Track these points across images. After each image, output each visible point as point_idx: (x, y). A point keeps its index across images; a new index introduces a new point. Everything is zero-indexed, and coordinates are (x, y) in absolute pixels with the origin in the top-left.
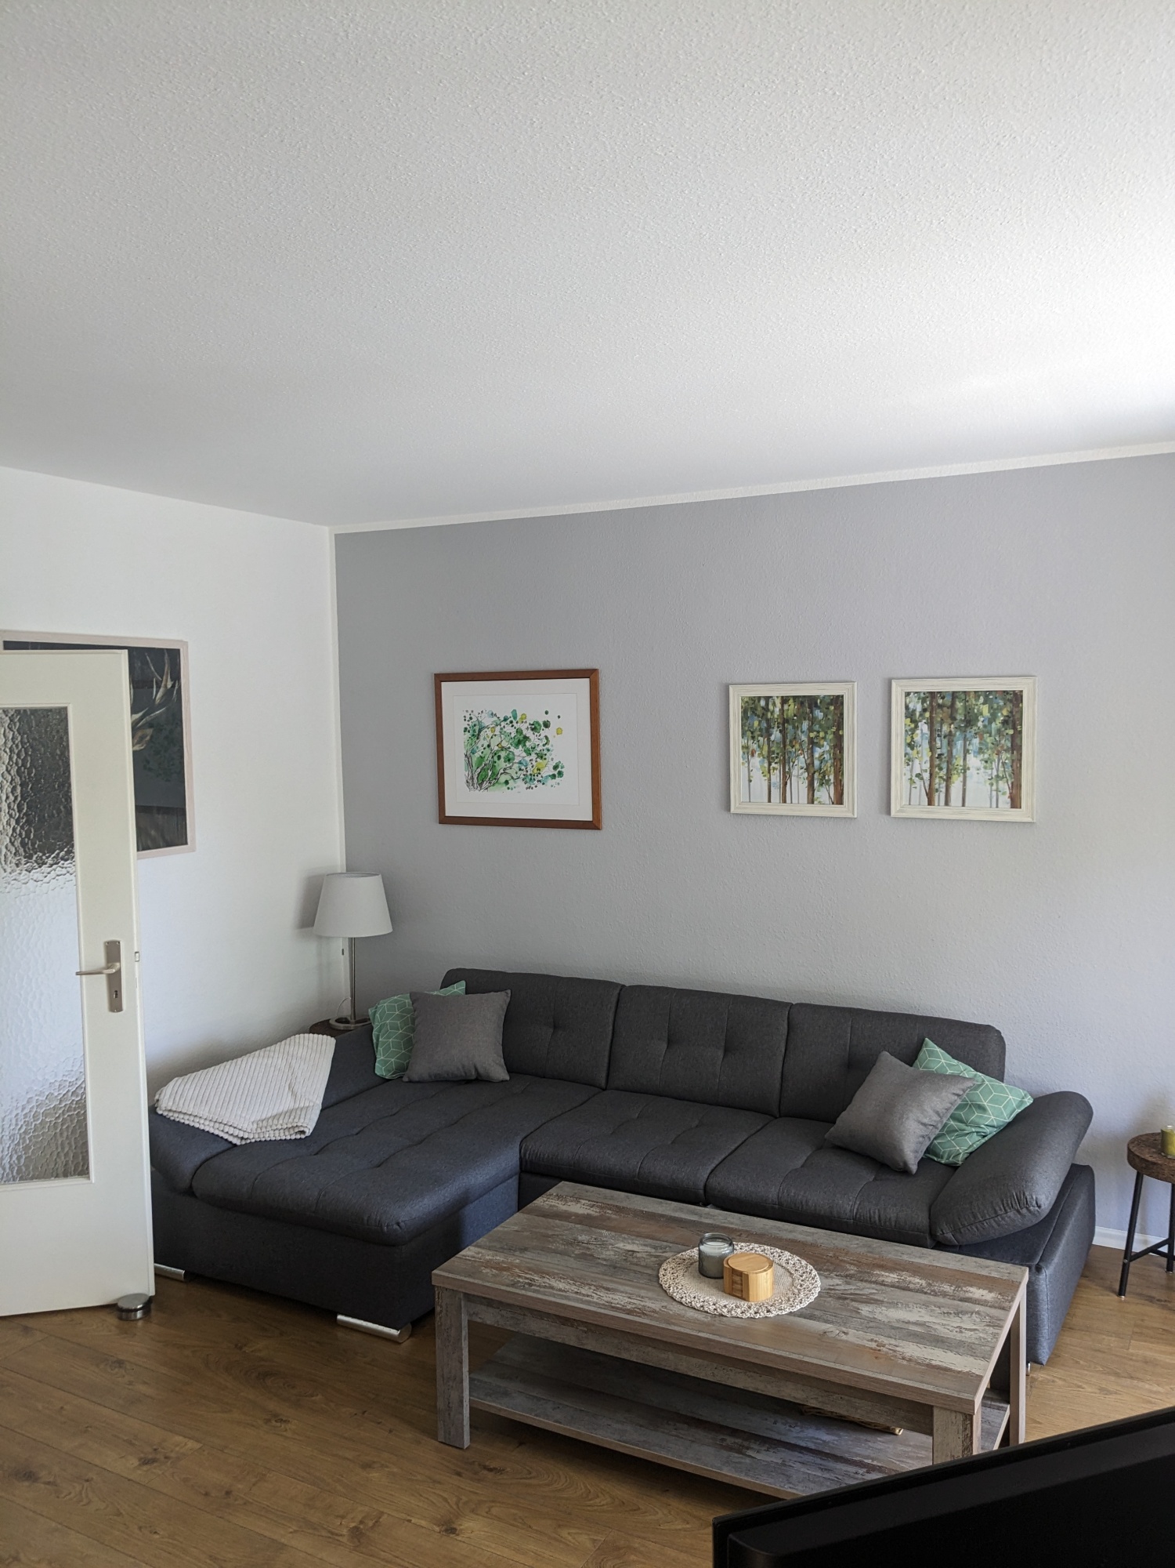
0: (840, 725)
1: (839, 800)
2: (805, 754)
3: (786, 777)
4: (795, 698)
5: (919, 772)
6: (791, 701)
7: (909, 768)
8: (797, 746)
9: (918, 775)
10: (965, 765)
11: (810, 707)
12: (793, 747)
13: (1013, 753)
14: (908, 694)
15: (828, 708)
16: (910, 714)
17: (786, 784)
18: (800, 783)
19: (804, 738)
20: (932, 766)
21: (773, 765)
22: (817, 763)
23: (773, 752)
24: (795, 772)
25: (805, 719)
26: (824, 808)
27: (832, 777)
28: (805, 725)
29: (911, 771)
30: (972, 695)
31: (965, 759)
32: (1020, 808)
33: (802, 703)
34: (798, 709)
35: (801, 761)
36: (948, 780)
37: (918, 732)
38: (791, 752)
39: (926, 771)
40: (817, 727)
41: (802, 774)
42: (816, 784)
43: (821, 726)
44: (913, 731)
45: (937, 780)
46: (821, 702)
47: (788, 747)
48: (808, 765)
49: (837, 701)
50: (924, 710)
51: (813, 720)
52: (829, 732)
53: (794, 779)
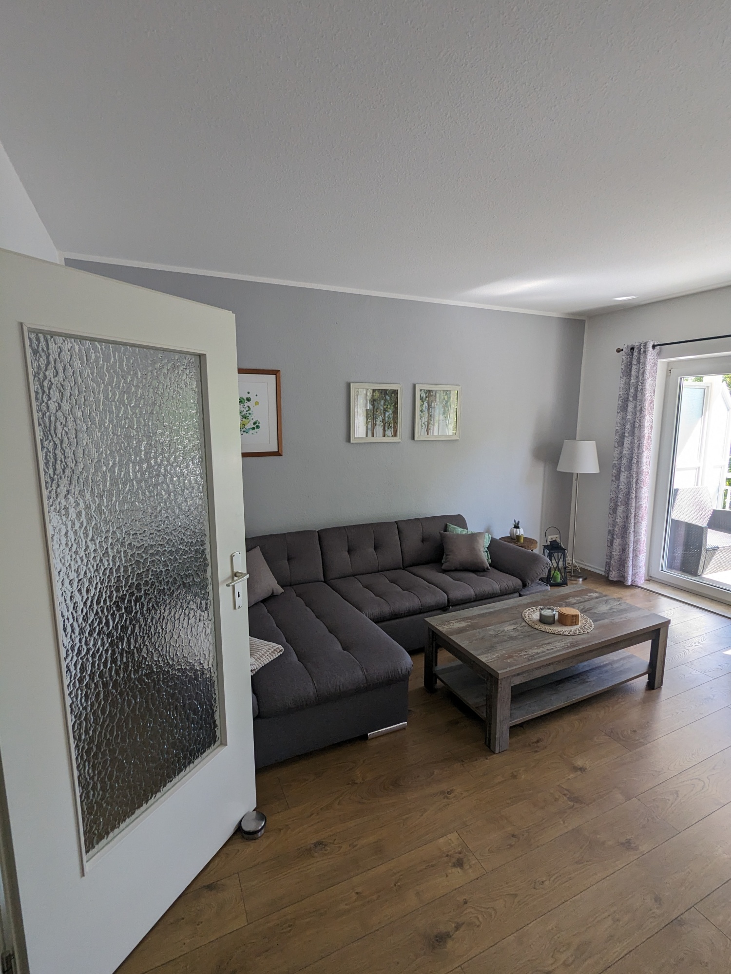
1: (395, 434)
3: (374, 425)
4: (378, 390)
6: (377, 392)
7: (421, 420)
9: (424, 423)
11: (385, 395)
12: (377, 412)
14: (421, 390)
16: (422, 399)
17: (374, 428)
19: (382, 408)
20: (428, 420)
21: (369, 420)
22: (386, 419)
23: (369, 414)
24: (378, 423)
25: (382, 400)
27: (392, 425)
28: (382, 402)
29: (422, 422)
31: (439, 417)
32: (456, 435)
33: (381, 392)
34: (380, 395)
35: (380, 418)
37: (424, 406)
38: (376, 414)
39: (426, 421)
40: (387, 403)
41: (380, 424)
42: (386, 428)
43: (388, 403)
44: (422, 405)
47: (375, 412)
48: (383, 420)
50: (426, 397)
53: (377, 426)
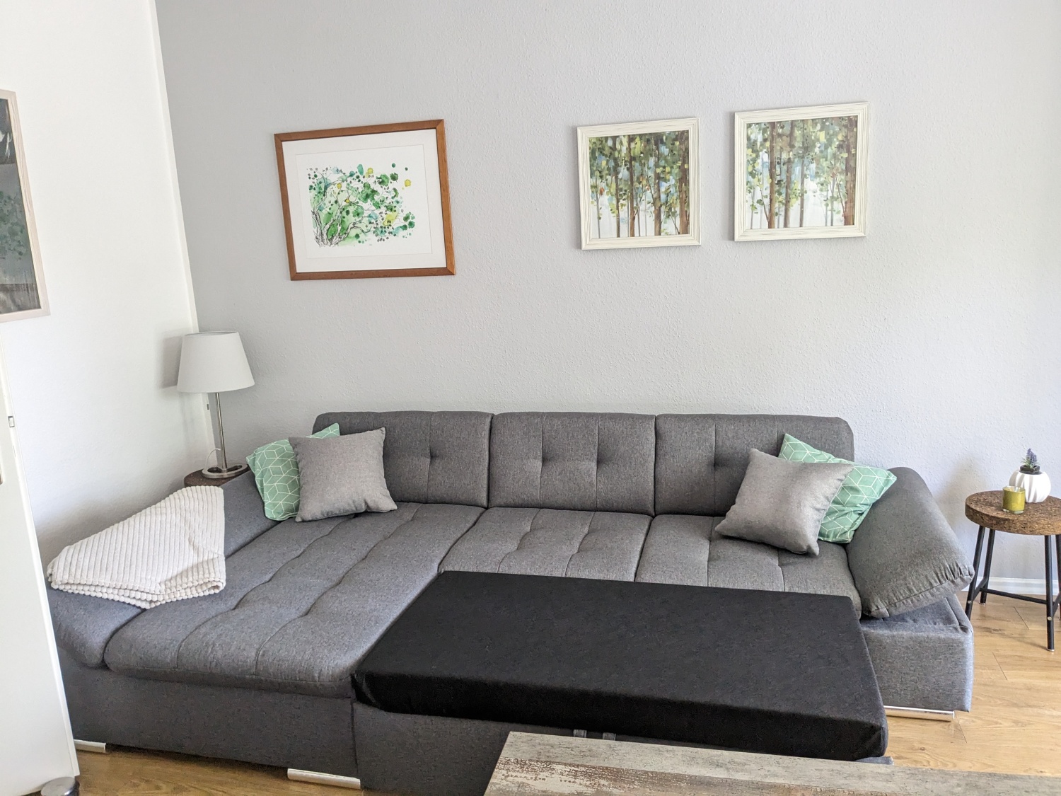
0: (685, 157)
1: (685, 229)
2: (652, 189)
3: (634, 212)
4: (641, 136)
5: (761, 198)
6: (638, 140)
7: (750, 195)
8: (644, 182)
9: (760, 202)
10: (802, 189)
11: (656, 144)
12: (640, 183)
13: (847, 174)
14: (749, 126)
15: (673, 144)
16: (751, 145)
17: (634, 218)
18: (648, 217)
19: (651, 174)
20: (771, 192)
21: (621, 201)
22: (663, 197)
23: (621, 190)
24: (642, 207)
25: (651, 156)
26: (671, 237)
27: (678, 209)
28: (652, 161)
29: (753, 198)
30: (810, 122)
31: (802, 183)
32: (853, 224)
33: (648, 141)
34: (645, 146)
35: (648, 196)
36: (787, 203)
37: (759, 161)
38: (638, 188)
39: (766, 197)
40: (662, 163)
41: (649, 208)
42: (663, 216)
43: (666, 161)
44: (754, 161)
45: (777, 205)
46: (666, 139)
47: (636, 184)
48: (655, 200)
49: (682, 136)
50: (765, 140)
51: (659, 157)
52: (675, 166)
53: (641, 213)
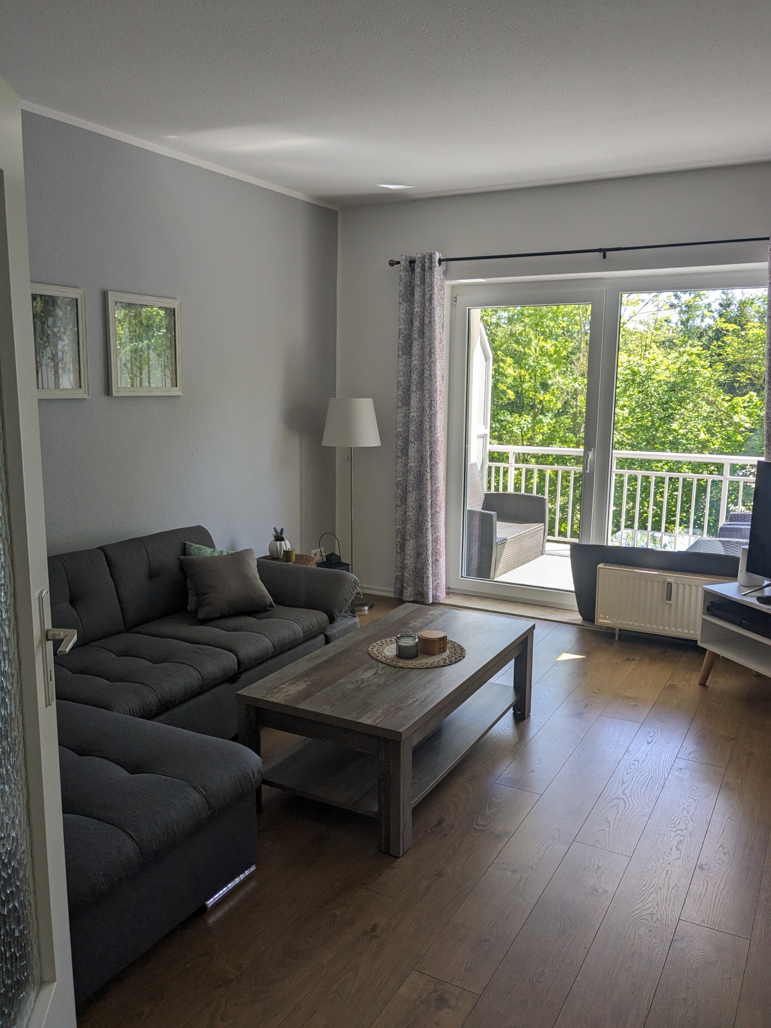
0: (76, 323)
2: (51, 346)
4: (41, 296)
5: (125, 362)
6: (38, 299)
8: (45, 339)
9: (125, 365)
10: (148, 357)
11: (53, 306)
12: (42, 339)
13: (171, 350)
15: (66, 308)
18: (49, 371)
19: (50, 332)
20: (131, 359)
22: (60, 354)
24: (44, 362)
25: (50, 316)
26: (68, 392)
32: (176, 386)
33: (46, 302)
34: (44, 306)
35: (49, 352)
36: (140, 369)
38: (40, 344)
39: (128, 361)
41: (50, 363)
42: (60, 372)
45: (135, 369)
46: (61, 302)
49: (73, 303)
51: (56, 317)
52: (68, 328)
